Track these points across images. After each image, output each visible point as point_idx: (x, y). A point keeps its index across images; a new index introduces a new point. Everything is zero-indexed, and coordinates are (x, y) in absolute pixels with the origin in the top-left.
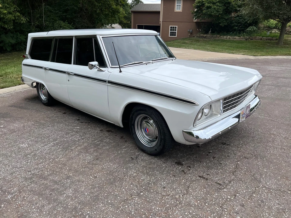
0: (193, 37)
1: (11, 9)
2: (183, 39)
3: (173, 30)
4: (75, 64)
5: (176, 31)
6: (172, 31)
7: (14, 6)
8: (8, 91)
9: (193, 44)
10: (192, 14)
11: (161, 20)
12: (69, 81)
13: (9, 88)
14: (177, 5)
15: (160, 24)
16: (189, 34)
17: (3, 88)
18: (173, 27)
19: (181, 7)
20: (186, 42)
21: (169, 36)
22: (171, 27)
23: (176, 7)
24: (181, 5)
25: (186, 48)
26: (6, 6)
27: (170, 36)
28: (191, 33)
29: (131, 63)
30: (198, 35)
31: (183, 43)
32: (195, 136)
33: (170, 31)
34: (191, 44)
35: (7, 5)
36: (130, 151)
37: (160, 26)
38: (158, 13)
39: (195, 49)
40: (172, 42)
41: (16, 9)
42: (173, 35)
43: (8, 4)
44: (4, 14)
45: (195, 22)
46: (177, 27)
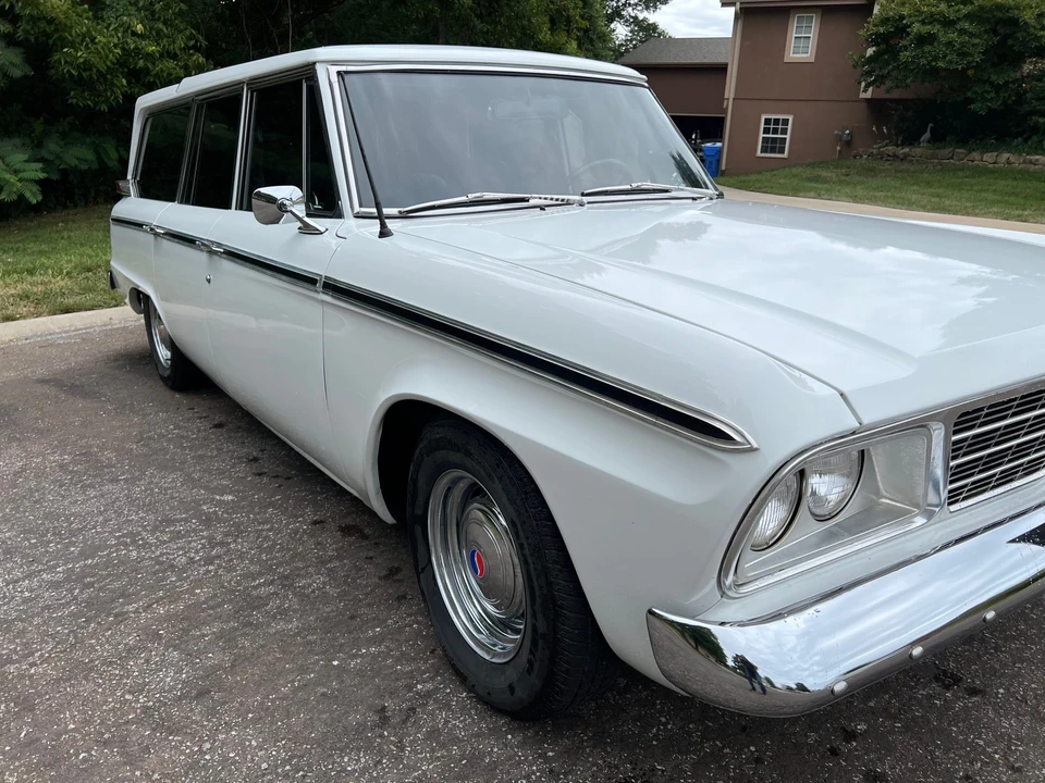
0: (855, 157)
1: (174, 42)
2: (812, 165)
3: (775, 131)
4: (241, 209)
5: (788, 137)
6: (770, 136)
7: (186, 29)
9: (848, 184)
10: (855, 67)
11: (730, 91)
12: (209, 281)
13: (89, 313)
14: (795, 35)
15: (725, 111)
16: (838, 148)
17: (67, 311)
18: (777, 121)
19: (812, 44)
20: (824, 174)
21: (759, 154)
22: (767, 121)
23: (791, 44)
24: (813, 34)
25: (819, 196)
26: (159, 32)
27: (763, 155)
28: (848, 144)
29: (463, 199)
30: (875, 151)
31: (809, 180)
32: (730, 663)
33: (762, 135)
34: (841, 182)
35: (161, 26)
36: (398, 660)
37: (722, 120)
38: (720, 70)
39: (856, 199)
40: (768, 175)
41: (192, 43)
42: (773, 150)
43: (165, 23)
44: (149, 57)
45: (867, 100)
46: (791, 118)
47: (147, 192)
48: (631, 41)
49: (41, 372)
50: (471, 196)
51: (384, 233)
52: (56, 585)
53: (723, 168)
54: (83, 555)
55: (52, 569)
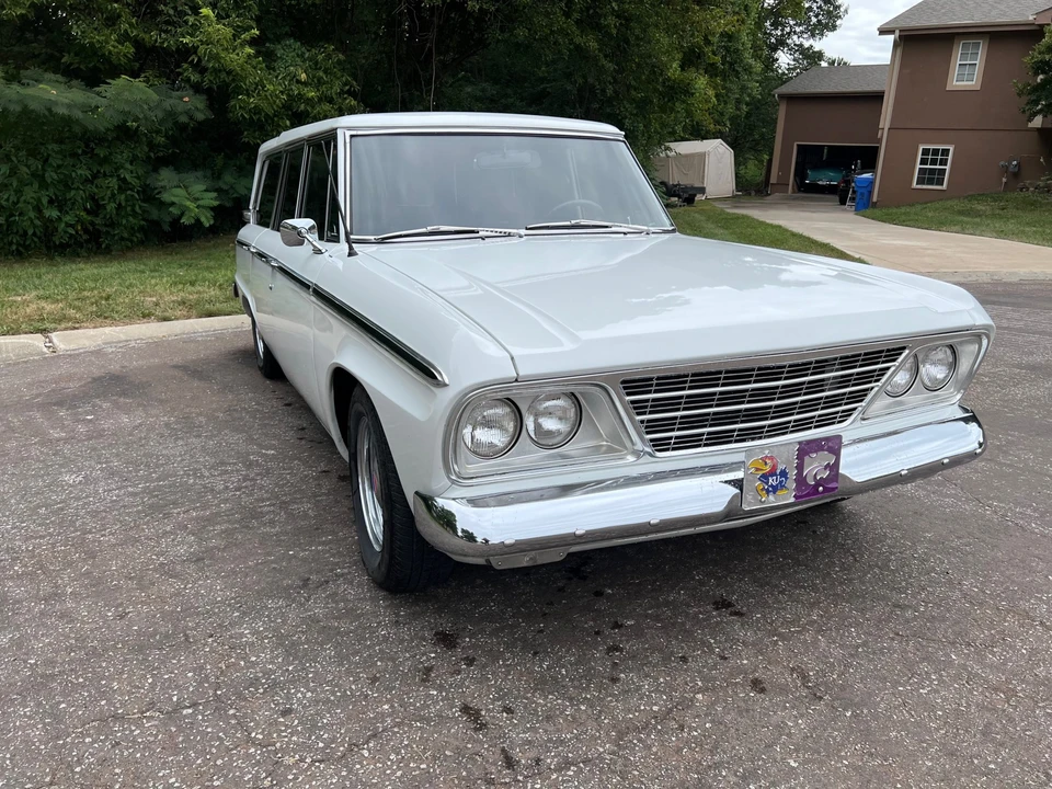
0: (1021, 191)
1: (332, 88)
2: (971, 198)
3: (934, 162)
5: (948, 168)
6: (938, 167)
7: (342, 76)
8: (218, 326)
9: (1001, 217)
10: (1019, 95)
11: (886, 121)
12: (271, 288)
14: (959, 62)
15: (880, 141)
16: (1004, 180)
17: (210, 315)
18: (936, 152)
19: (978, 72)
20: (980, 207)
21: (914, 185)
22: (926, 152)
23: (955, 71)
24: (979, 61)
25: (963, 231)
26: (319, 79)
27: (919, 187)
28: (1016, 175)
30: (1041, 184)
31: (961, 213)
33: (918, 166)
34: (994, 216)
35: (321, 74)
37: (876, 150)
38: (877, 97)
39: (1001, 234)
40: (919, 207)
41: (347, 88)
42: (930, 182)
43: (325, 72)
44: (309, 101)
45: (1038, 129)
46: (951, 149)
47: (263, 221)
48: (794, 69)
49: (177, 360)
50: (430, 229)
51: (351, 253)
52: (134, 495)
53: (875, 199)
54: (159, 479)
55: (136, 486)
